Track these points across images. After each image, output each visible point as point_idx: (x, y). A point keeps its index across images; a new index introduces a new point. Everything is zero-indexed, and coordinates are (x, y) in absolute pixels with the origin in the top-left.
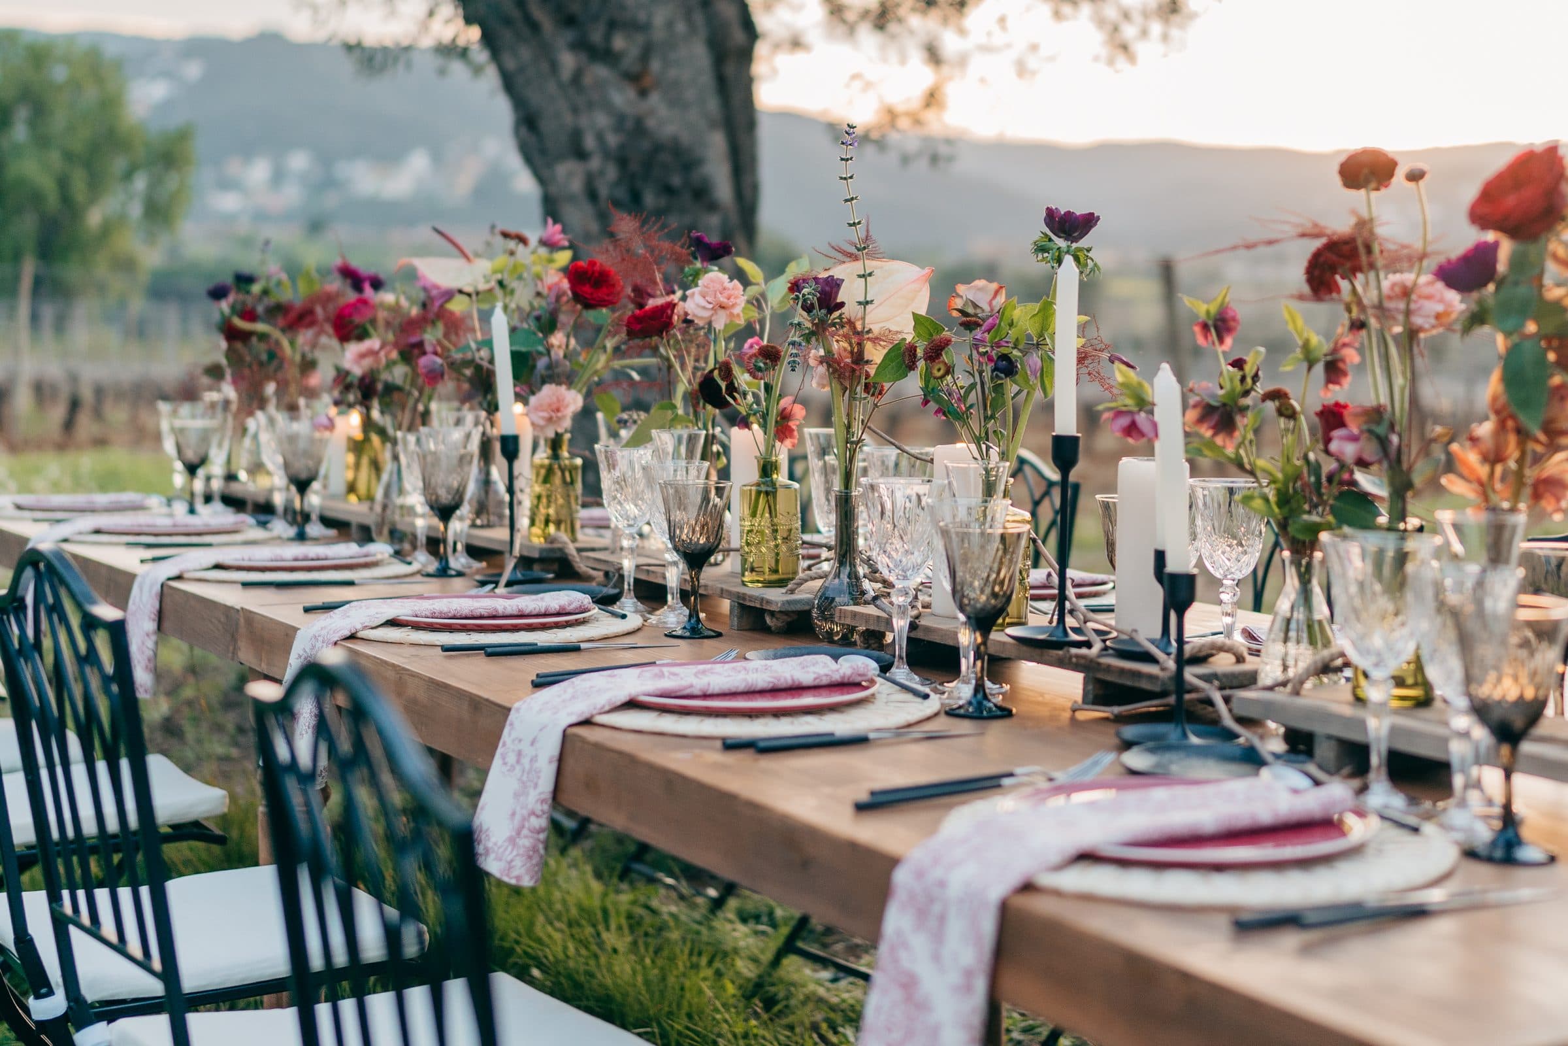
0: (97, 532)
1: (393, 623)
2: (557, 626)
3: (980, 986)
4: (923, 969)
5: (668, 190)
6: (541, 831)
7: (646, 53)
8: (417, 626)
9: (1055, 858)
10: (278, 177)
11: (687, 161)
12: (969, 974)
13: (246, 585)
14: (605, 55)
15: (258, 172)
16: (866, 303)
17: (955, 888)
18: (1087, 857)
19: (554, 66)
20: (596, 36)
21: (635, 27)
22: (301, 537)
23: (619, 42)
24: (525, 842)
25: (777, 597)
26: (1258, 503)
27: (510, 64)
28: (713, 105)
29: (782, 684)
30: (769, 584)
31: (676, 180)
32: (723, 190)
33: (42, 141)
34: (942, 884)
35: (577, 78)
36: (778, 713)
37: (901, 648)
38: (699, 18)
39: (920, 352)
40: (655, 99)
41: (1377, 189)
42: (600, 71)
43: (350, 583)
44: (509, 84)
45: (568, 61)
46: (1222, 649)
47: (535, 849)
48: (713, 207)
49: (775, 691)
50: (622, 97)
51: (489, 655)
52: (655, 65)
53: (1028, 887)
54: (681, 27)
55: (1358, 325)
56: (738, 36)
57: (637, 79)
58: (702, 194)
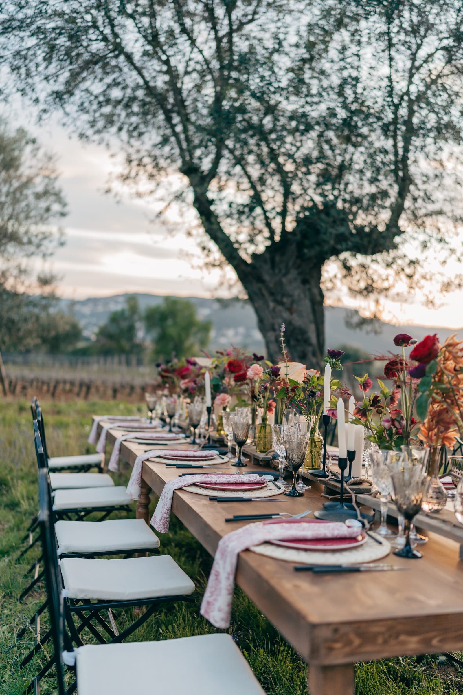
0: (119, 427)
1: (159, 457)
2: (203, 460)
3: (232, 578)
4: (221, 571)
5: (298, 340)
6: (167, 518)
7: (292, 303)
8: (165, 458)
9: (257, 542)
10: (236, 334)
11: (303, 332)
12: (229, 574)
13: (140, 443)
14: (281, 303)
15: (230, 333)
16: (287, 375)
17: (229, 549)
18: (267, 543)
19: (268, 306)
20: (279, 298)
21: (289, 296)
22: (170, 431)
23: (285, 300)
24: (163, 521)
25: (262, 456)
26: (372, 439)
27: (257, 305)
28: (311, 317)
29: (238, 482)
30: (262, 452)
31: (300, 337)
32: (314, 339)
33: (175, 324)
34: (227, 546)
35: (274, 310)
36: (232, 490)
37: (281, 473)
38: (308, 293)
39: (289, 389)
40: (295, 316)
41: (406, 346)
42: (279, 308)
43: (166, 445)
44: (257, 311)
45: (272, 305)
46: (366, 482)
47: (165, 523)
48: (310, 344)
49: (236, 484)
50: (286, 315)
51: (177, 467)
52: (295, 306)
53: (247, 550)
54: (302, 296)
55: (399, 387)
56: (318, 298)
57: (290, 310)
58: (307, 341)
